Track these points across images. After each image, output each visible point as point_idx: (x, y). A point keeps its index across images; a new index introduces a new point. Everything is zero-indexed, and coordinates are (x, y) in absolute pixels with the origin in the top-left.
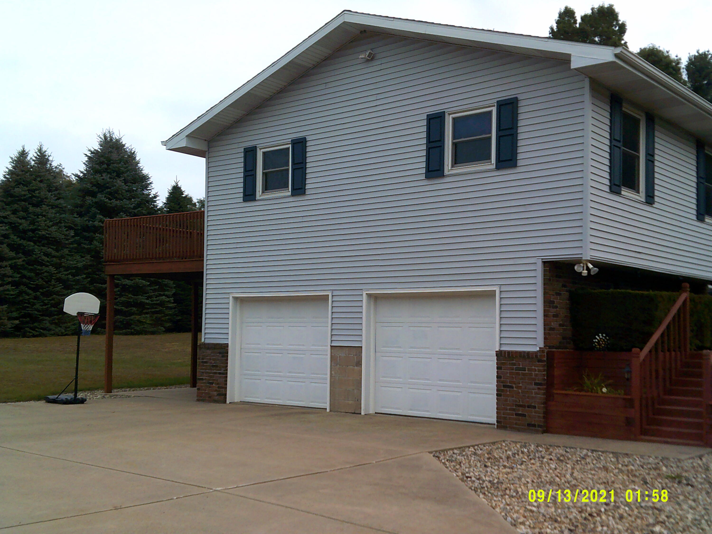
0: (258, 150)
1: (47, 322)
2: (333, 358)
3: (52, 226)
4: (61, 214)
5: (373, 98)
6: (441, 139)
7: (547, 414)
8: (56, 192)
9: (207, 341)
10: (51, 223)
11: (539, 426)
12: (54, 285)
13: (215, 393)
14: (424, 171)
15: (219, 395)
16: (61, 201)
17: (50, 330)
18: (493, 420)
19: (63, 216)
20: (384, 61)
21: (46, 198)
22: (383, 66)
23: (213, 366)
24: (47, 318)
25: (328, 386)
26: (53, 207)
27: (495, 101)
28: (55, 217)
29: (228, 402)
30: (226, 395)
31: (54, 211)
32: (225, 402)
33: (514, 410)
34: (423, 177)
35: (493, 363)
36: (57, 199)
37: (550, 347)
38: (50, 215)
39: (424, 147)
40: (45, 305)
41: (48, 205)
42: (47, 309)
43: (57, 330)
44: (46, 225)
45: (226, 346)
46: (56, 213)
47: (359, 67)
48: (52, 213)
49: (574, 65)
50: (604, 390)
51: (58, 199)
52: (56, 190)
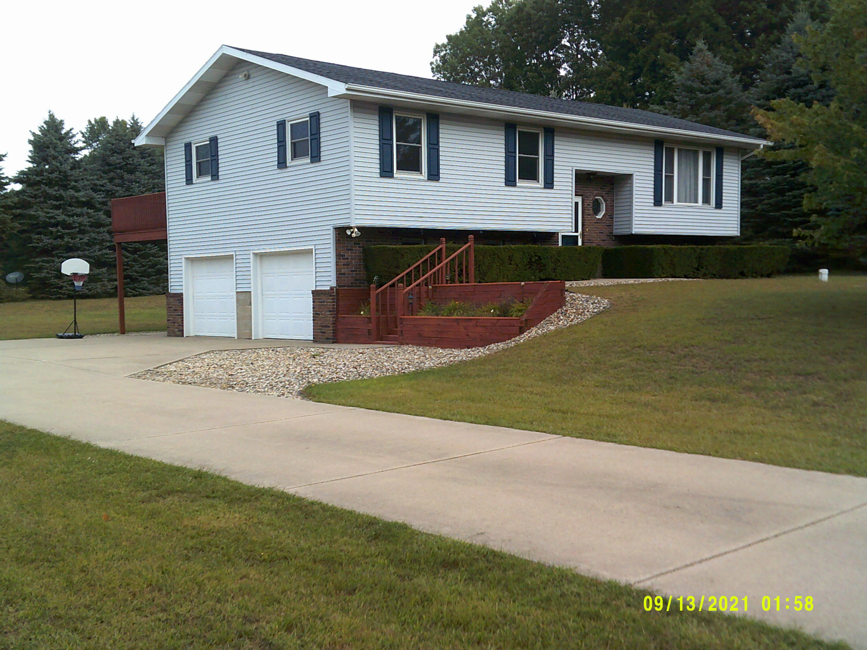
0: (192, 145)
1: (145, 282)
2: (238, 300)
3: (146, 191)
4: (154, 179)
5: (250, 108)
6: (284, 141)
7: (335, 331)
8: (149, 159)
9: (173, 292)
10: (144, 189)
11: (331, 339)
12: (150, 248)
13: (177, 330)
14: (276, 163)
15: (179, 331)
16: (154, 167)
17: (148, 290)
18: (312, 338)
19: (156, 181)
20: (255, 79)
21: (140, 165)
22: (255, 84)
23: (175, 310)
24: (146, 279)
25: (235, 321)
26: (146, 173)
27: (308, 113)
28: (148, 183)
29: (185, 336)
30: (183, 331)
31: (146, 177)
32: (183, 336)
33: (320, 329)
34: (276, 167)
35: (310, 299)
36: (149, 166)
37: (339, 286)
38: (143, 182)
39: (276, 146)
40: (143, 266)
41: (141, 172)
42: (145, 271)
43: (155, 289)
44: (139, 191)
45: (182, 294)
46: (148, 179)
47: (241, 84)
48: (144, 179)
49: (330, 95)
50: (362, 313)
51: (152, 164)
52: (149, 156)
